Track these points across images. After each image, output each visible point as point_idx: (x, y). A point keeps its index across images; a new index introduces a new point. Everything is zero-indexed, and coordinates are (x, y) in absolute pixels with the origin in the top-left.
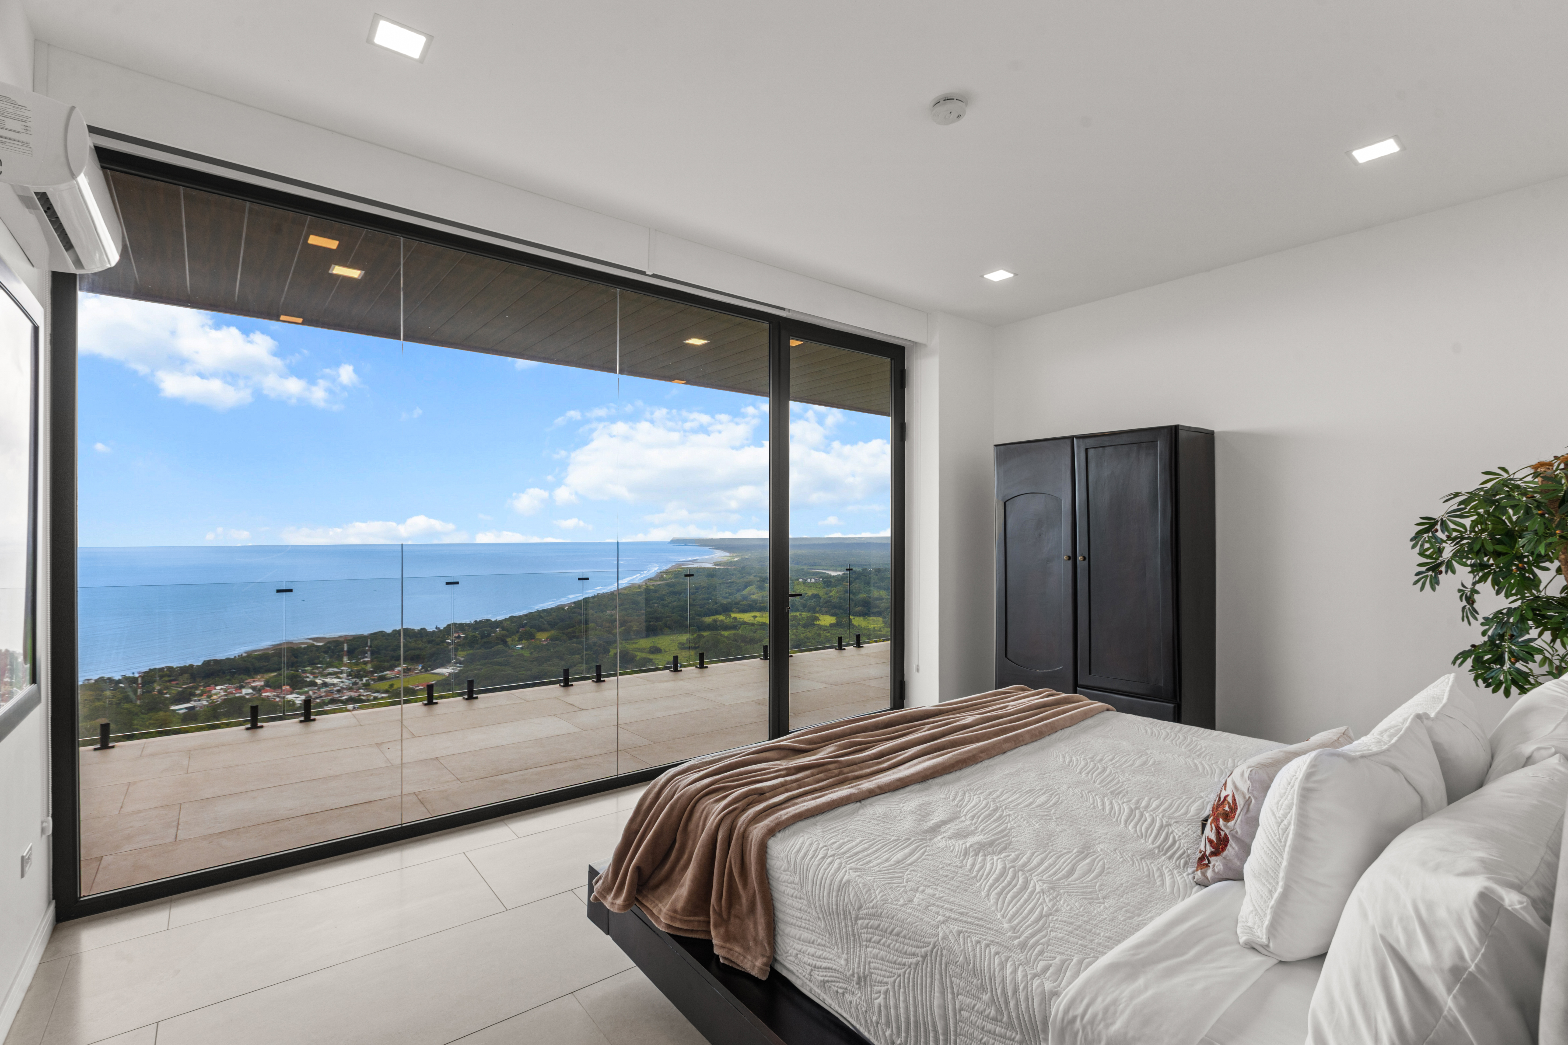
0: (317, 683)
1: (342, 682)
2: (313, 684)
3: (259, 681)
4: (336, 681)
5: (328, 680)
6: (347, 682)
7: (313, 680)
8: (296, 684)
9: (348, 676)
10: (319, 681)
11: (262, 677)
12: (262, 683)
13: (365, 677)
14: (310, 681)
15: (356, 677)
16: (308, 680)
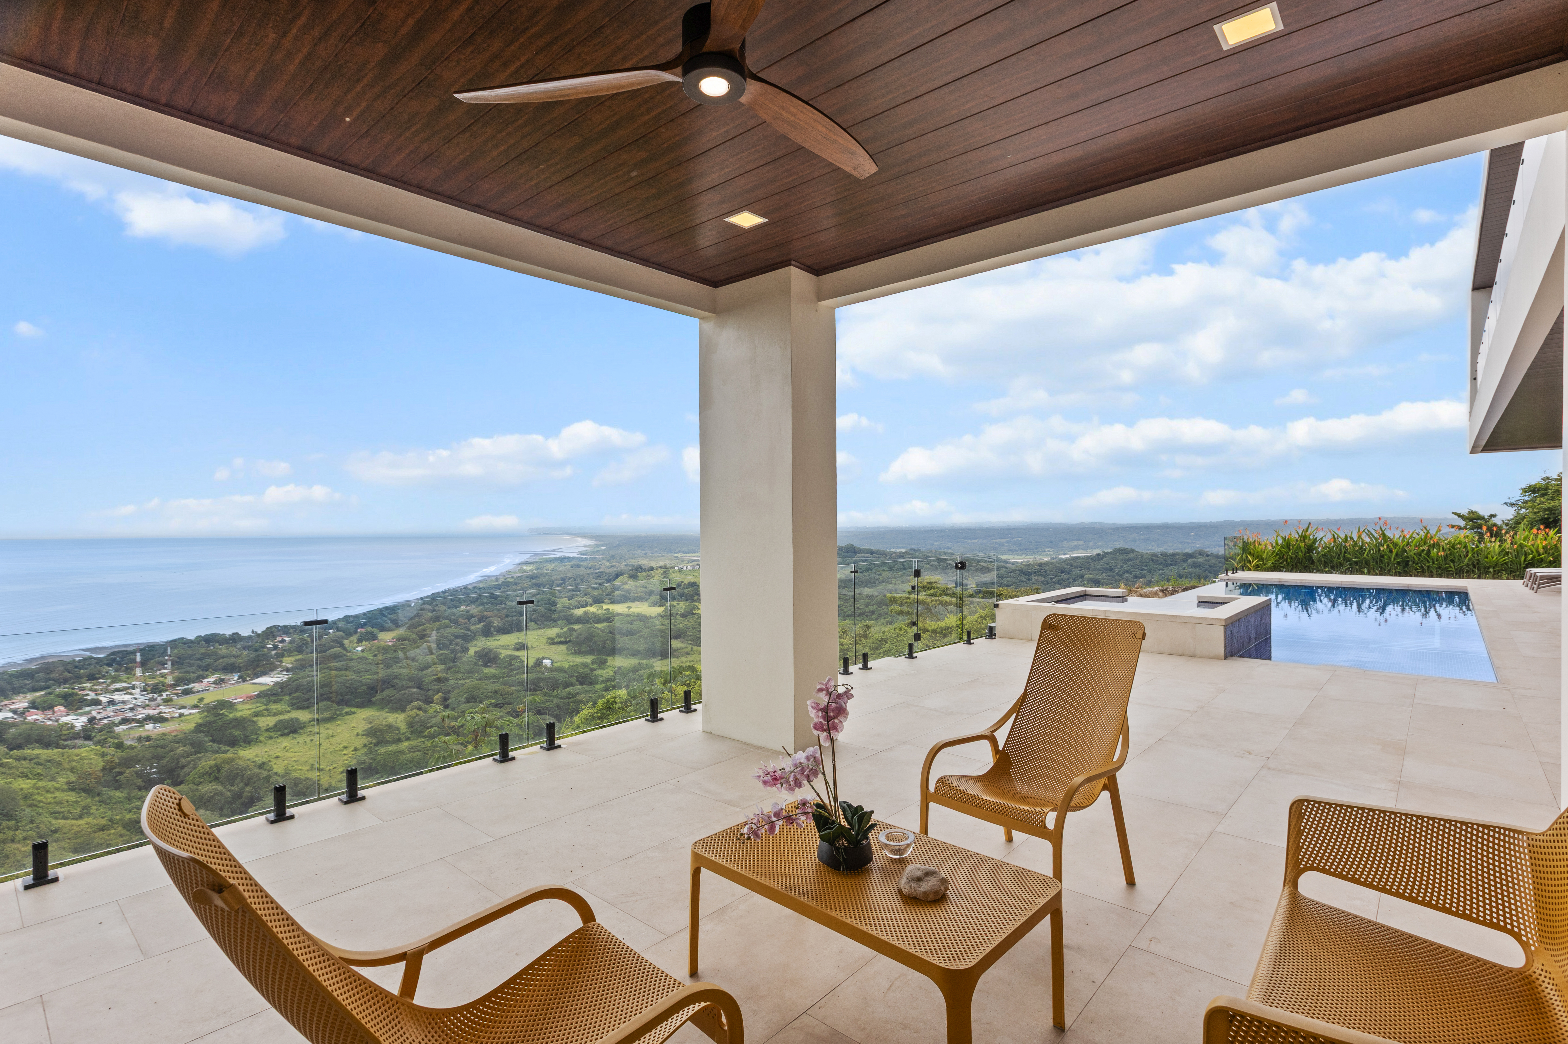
0: (101, 701)
1: (136, 699)
2: (96, 702)
3: (20, 702)
4: (126, 697)
5: (117, 697)
6: (142, 699)
7: (96, 697)
8: (73, 703)
9: (141, 691)
10: (104, 699)
11: (24, 698)
12: (26, 705)
13: (166, 691)
14: (92, 699)
15: (153, 691)
16: (89, 698)
